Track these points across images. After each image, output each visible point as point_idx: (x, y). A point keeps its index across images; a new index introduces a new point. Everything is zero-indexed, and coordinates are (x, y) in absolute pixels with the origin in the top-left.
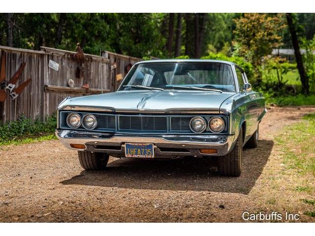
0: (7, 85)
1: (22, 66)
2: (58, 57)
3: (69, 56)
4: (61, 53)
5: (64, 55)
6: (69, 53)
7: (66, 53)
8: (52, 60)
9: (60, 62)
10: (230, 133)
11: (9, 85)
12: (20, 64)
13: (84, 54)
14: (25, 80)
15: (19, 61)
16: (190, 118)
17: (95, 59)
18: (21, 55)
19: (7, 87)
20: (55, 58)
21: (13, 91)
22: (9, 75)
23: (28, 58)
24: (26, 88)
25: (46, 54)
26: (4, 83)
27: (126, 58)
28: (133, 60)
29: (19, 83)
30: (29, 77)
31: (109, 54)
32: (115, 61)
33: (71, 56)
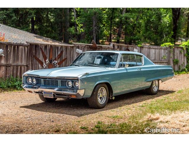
0: (53, 61)
1: (62, 52)
2: (81, 47)
3: (88, 47)
4: (83, 45)
5: (85, 46)
6: (88, 45)
7: (86, 45)
8: (78, 48)
9: (83, 50)
10: (79, 89)
11: (54, 61)
12: (60, 51)
13: (97, 45)
14: (64, 59)
15: (60, 50)
16: (67, 81)
17: (104, 47)
18: (61, 47)
19: (53, 62)
20: (80, 48)
21: (56, 64)
22: (54, 57)
23: (65, 49)
24: (64, 62)
25: (75, 46)
26: (52, 60)
27: (125, 46)
28: (131, 46)
29: (60, 60)
30: (66, 57)
31: (113, 44)
32: (118, 48)
33: (89, 46)
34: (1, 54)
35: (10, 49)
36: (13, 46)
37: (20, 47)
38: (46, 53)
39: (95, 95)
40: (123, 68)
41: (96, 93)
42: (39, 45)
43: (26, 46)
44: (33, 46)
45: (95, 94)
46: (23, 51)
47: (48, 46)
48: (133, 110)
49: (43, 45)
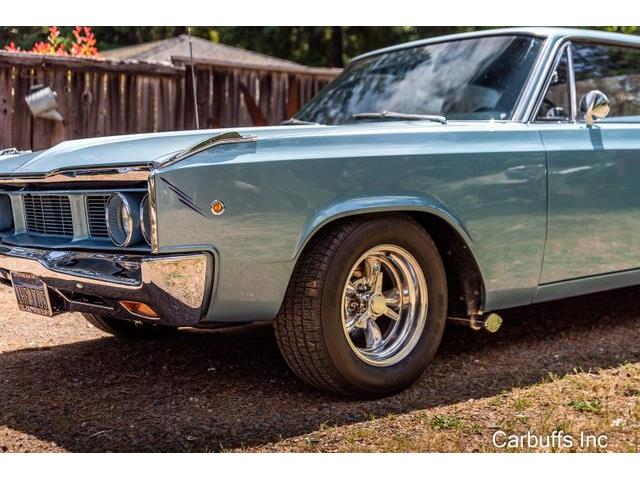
10: (156, 249)
34: (47, 111)
35: (92, 90)
36: (105, 78)
37: (142, 82)
38: (269, 110)
39: (316, 304)
40: (575, 126)
41: (321, 290)
42: (236, 73)
43: (168, 76)
44: (205, 76)
45: (313, 292)
46: (157, 98)
47: (279, 78)
48: (617, 422)
49: (253, 75)
